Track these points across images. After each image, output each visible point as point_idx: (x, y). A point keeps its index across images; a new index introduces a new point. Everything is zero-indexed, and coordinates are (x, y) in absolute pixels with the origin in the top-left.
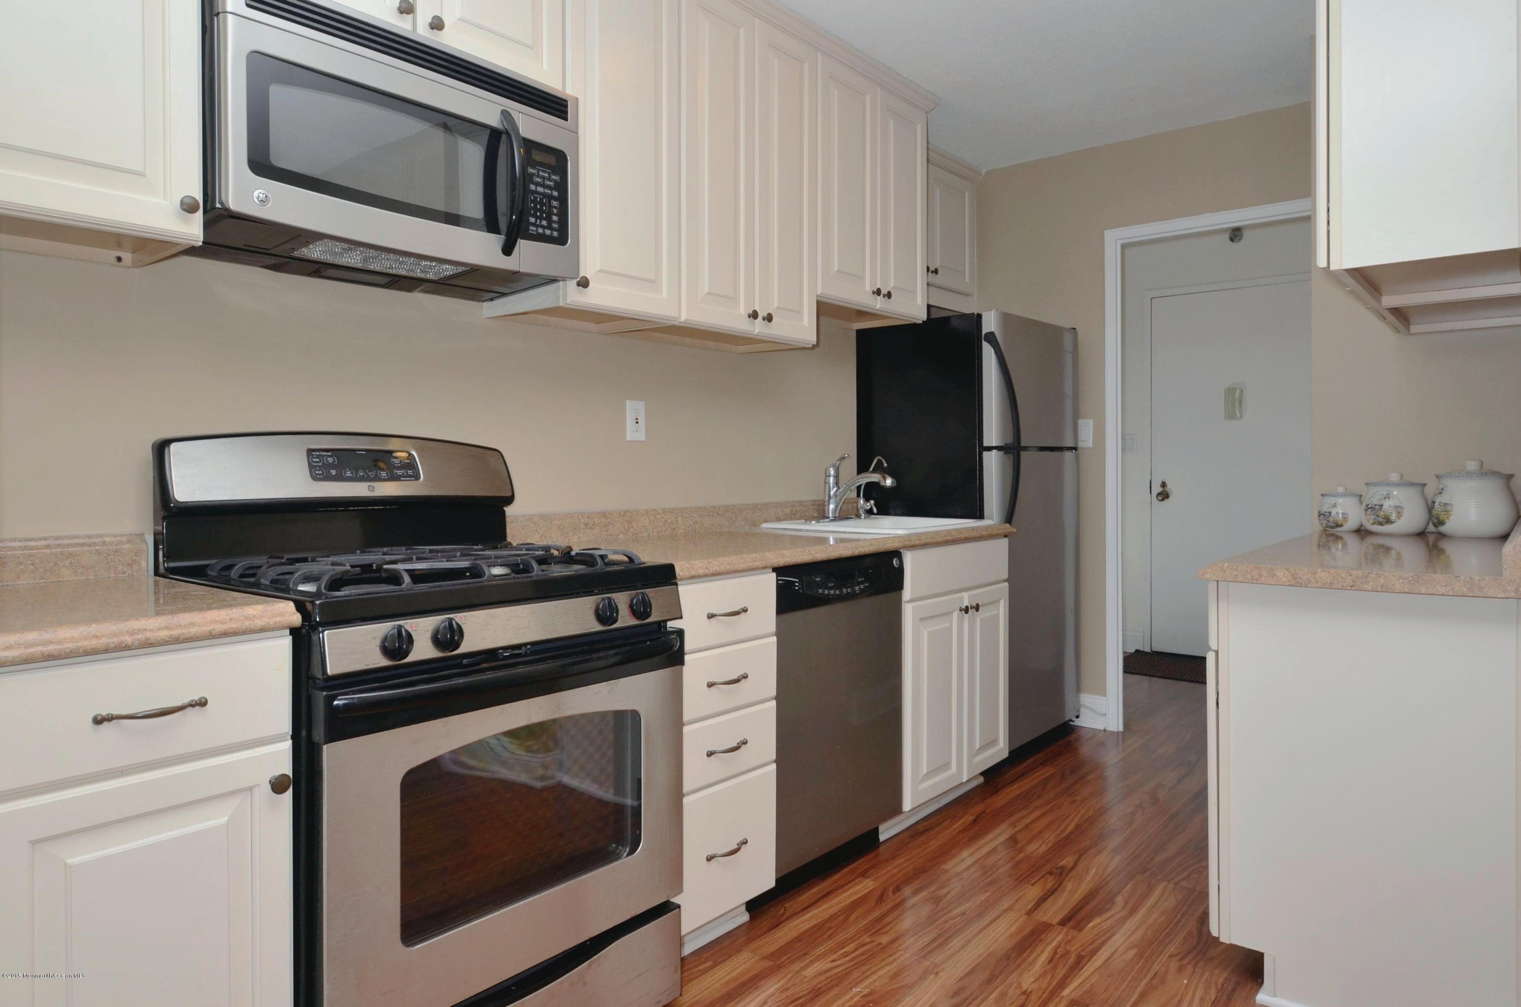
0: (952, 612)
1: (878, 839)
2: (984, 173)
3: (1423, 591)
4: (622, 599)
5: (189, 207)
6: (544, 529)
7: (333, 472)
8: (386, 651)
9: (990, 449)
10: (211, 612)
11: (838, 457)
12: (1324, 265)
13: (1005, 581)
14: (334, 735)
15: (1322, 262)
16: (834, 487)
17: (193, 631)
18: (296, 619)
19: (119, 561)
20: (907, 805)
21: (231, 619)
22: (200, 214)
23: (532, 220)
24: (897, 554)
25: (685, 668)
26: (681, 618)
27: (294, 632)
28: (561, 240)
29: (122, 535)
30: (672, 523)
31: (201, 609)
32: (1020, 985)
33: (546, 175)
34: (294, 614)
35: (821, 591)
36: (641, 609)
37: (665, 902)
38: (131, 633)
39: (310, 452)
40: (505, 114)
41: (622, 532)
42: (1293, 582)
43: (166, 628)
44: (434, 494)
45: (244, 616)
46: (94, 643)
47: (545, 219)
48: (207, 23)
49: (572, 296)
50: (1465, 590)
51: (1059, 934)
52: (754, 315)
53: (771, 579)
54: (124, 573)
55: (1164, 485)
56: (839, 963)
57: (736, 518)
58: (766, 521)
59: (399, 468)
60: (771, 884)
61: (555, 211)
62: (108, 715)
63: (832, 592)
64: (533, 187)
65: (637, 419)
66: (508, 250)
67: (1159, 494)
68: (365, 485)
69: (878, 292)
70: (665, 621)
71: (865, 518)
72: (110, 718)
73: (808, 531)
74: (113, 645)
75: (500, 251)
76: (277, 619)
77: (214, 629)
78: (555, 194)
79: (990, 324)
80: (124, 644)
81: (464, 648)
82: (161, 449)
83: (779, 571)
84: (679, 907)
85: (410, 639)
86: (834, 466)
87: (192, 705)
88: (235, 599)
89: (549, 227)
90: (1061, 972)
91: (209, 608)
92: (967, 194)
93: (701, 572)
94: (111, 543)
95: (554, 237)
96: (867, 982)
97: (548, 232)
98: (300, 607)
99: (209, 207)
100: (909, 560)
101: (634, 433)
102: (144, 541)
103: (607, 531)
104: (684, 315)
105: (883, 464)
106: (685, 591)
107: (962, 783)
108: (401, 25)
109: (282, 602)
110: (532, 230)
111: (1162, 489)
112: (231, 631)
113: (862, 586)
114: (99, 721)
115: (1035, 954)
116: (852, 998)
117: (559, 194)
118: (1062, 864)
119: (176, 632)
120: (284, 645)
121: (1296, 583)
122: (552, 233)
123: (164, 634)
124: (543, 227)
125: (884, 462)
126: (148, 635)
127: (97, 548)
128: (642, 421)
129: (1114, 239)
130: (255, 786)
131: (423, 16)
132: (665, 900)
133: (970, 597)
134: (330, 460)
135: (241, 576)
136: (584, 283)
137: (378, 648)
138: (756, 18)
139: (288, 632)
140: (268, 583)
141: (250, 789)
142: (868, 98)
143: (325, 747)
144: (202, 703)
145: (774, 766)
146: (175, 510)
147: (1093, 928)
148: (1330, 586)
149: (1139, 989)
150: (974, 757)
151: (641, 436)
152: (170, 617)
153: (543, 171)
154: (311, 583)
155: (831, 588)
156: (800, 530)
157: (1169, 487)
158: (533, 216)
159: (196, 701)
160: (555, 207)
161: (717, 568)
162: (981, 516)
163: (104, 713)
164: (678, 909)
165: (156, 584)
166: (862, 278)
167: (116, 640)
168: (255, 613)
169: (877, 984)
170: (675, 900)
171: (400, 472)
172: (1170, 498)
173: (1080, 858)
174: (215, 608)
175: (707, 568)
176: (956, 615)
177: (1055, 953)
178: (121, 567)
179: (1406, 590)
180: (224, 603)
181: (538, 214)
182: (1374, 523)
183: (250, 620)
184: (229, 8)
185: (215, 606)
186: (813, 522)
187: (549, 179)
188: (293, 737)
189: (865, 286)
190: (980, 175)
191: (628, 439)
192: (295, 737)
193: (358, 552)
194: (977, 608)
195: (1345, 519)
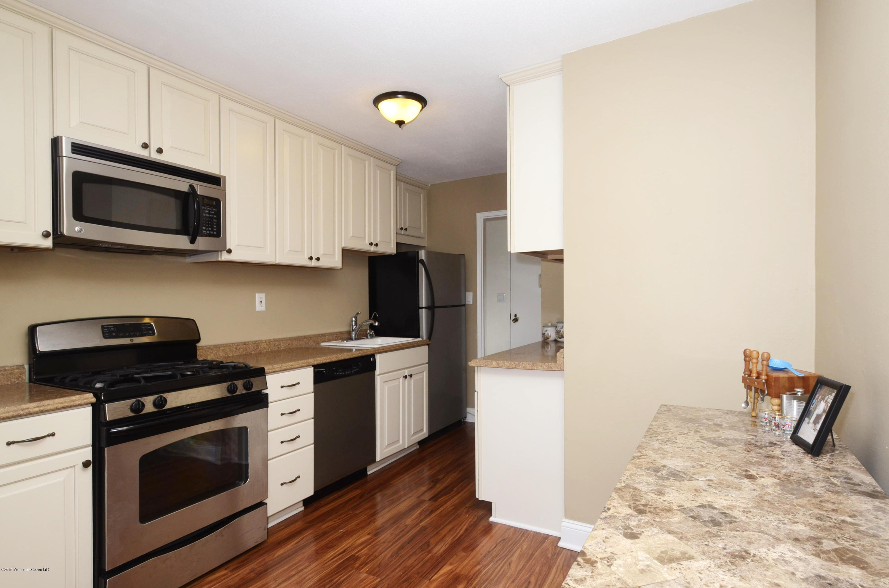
0: (400, 378)
1: (367, 473)
2: (430, 185)
3: (535, 369)
4: (239, 384)
5: (46, 235)
6: (216, 352)
7: (114, 334)
8: (132, 409)
9: (422, 308)
10: (57, 399)
11: (356, 313)
12: (510, 251)
13: (427, 363)
14: (109, 444)
15: (509, 250)
16: (354, 326)
17: (49, 407)
18: (94, 400)
19: (13, 377)
20: (378, 458)
21: (65, 402)
22: (51, 237)
23: (204, 228)
24: (373, 356)
25: (268, 408)
26: (267, 389)
27: (93, 405)
28: (218, 235)
29: (14, 366)
30: (278, 345)
31: (52, 399)
32: (405, 523)
33: (211, 209)
34: (93, 398)
35: (335, 373)
36: (248, 386)
37: (259, 502)
38: (23, 410)
39: (103, 327)
40: (191, 186)
41: (254, 351)
42: (498, 366)
43: (37, 407)
44: (162, 341)
45: (71, 400)
46: (7, 415)
47: (210, 227)
48: (54, 159)
49: (225, 257)
50: (547, 368)
51: (427, 504)
52: (311, 258)
53: (312, 369)
54: (15, 382)
55: (516, 315)
56: (336, 522)
57: (309, 341)
58: (323, 342)
59: (145, 331)
60: (312, 493)
61: (215, 224)
62: (13, 441)
63: (341, 373)
64: (205, 215)
65: (261, 301)
66: (192, 242)
67: (513, 320)
68: (129, 339)
69: (371, 244)
70: (261, 390)
71: (370, 338)
72: (13, 443)
73: (339, 346)
74: (15, 415)
75: (189, 243)
76: (85, 401)
77: (58, 406)
78: (215, 216)
79: (422, 255)
80: (20, 414)
81: (167, 406)
82: (32, 331)
83: (315, 367)
84: (266, 504)
85: (143, 405)
86: (354, 317)
87: (49, 435)
88: (68, 393)
89: (212, 230)
90: (423, 517)
91: (56, 398)
92: (422, 195)
93: (277, 370)
94: (9, 370)
95: (215, 234)
96: (346, 527)
97: (212, 232)
98: (95, 395)
99: (55, 233)
100: (378, 357)
101: (260, 307)
102: (24, 368)
103: (246, 350)
104: (279, 260)
105: (376, 315)
106: (269, 378)
107: (405, 448)
108: (143, 154)
109: (87, 394)
110: (204, 232)
111: (515, 317)
112: (65, 406)
113: (355, 370)
114: (9, 444)
115: (415, 512)
116: (338, 534)
117: (217, 216)
118: (438, 477)
119: (42, 409)
120: (89, 410)
121: (499, 367)
122: (213, 233)
123: (37, 409)
124: (210, 231)
125: (377, 314)
126: (30, 410)
127: (2, 372)
128: (264, 302)
129: (480, 217)
130: (76, 465)
131: (154, 147)
132: (260, 501)
133: (408, 371)
134: (113, 329)
135: (71, 381)
136: (229, 251)
137: (129, 409)
138: (312, 133)
139: (90, 405)
140: (82, 385)
141: (74, 466)
142: (367, 162)
143: (106, 448)
144: (53, 435)
145: (313, 445)
146: (39, 354)
147: (440, 501)
148: (508, 368)
149: (449, 520)
150: (411, 437)
151: (264, 309)
152: (39, 402)
153: (209, 208)
154: (100, 383)
155: (340, 372)
156: (336, 346)
157: (518, 316)
158: (204, 227)
159: (50, 434)
160: (215, 222)
161: (285, 367)
162: (418, 336)
163: (11, 441)
164: (266, 505)
165: (30, 387)
166: (365, 238)
167: (16, 413)
168: (76, 399)
169: (350, 528)
170: (265, 501)
171: (145, 332)
172: (518, 321)
173: (446, 475)
174: (58, 398)
175: (280, 368)
176: (402, 379)
177: (423, 510)
178: (13, 379)
179: (530, 368)
180: (62, 395)
181: (207, 225)
182: (558, 338)
183: (74, 401)
184: (64, 154)
185: (58, 397)
186: (345, 341)
187: (212, 211)
188: (92, 446)
189: (365, 241)
190: (428, 186)
191: (257, 310)
192: (93, 445)
193: (125, 368)
194: (411, 376)
195: (550, 337)
